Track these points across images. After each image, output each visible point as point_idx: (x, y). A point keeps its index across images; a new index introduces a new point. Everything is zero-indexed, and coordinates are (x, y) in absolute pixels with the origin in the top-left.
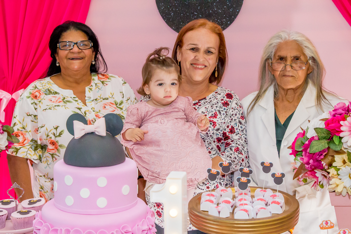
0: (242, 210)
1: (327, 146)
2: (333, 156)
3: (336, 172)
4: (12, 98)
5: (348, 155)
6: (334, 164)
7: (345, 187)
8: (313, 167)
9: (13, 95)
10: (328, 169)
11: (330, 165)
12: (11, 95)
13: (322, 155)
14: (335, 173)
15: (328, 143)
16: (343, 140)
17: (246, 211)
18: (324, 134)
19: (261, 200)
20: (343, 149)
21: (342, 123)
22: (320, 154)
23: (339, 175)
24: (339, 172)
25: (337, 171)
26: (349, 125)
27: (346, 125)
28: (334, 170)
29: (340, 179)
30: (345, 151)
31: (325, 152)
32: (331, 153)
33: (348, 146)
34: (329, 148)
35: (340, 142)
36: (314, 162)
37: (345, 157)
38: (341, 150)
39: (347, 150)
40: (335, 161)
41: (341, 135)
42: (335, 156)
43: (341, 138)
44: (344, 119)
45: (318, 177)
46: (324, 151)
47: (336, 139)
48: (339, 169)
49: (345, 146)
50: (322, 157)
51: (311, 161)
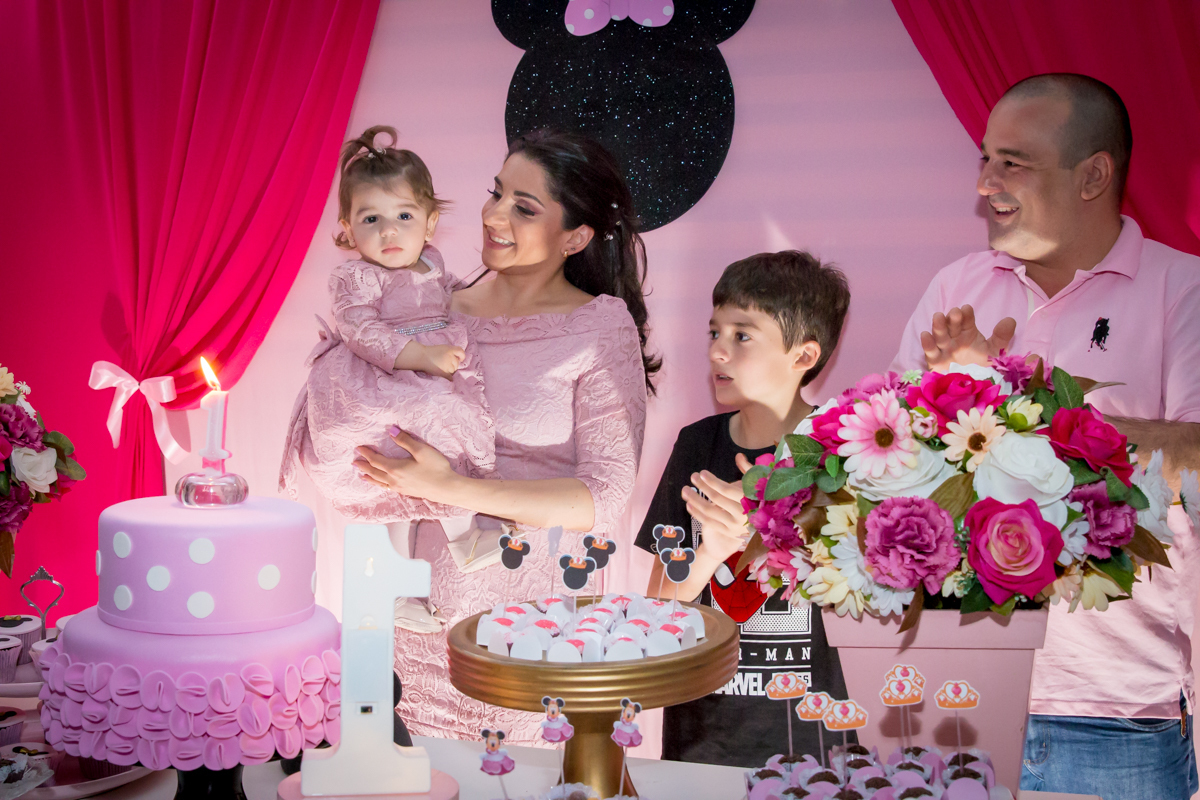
0: (569, 641)
1: (809, 483)
2: (823, 511)
3: (826, 549)
4: (139, 390)
5: (859, 505)
6: (825, 530)
7: (851, 592)
8: (780, 540)
9: (144, 383)
10: (810, 541)
11: (814, 532)
12: (137, 383)
13: (795, 505)
14: (824, 551)
15: (815, 476)
16: (847, 466)
17: (578, 643)
18: (806, 450)
19: (637, 622)
20: (847, 488)
21: (843, 418)
22: (791, 504)
23: (832, 557)
24: (835, 550)
25: (829, 547)
26: (864, 426)
27: (853, 426)
28: (822, 545)
29: (839, 570)
30: (853, 493)
31: (804, 498)
32: (819, 501)
33: (858, 481)
34: (814, 488)
35: (841, 469)
36: (778, 526)
37: (851, 510)
38: (841, 490)
39: (858, 492)
40: (828, 522)
41: (842, 451)
42: (829, 508)
43: (843, 460)
44: (851, 411)
45: (796, 569)
46: (801, 494)
47: (831, 463)
48: (837, 542)
49: (851, 481)
50: (797, 511)
51: (772, 523)
